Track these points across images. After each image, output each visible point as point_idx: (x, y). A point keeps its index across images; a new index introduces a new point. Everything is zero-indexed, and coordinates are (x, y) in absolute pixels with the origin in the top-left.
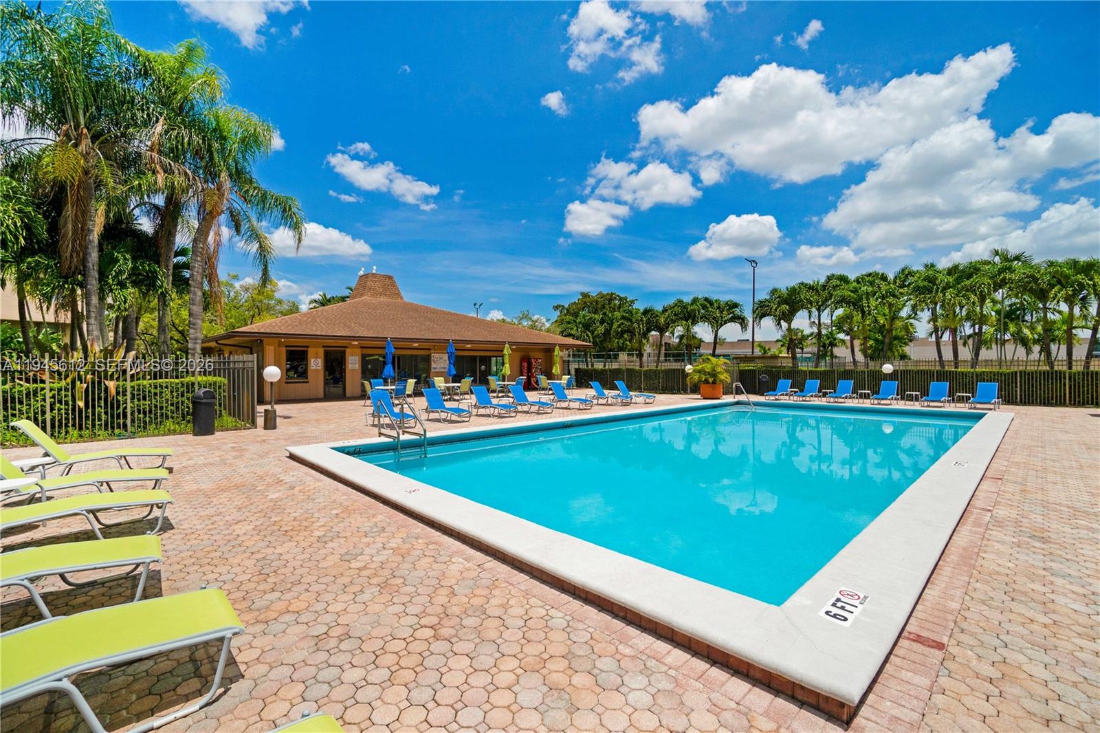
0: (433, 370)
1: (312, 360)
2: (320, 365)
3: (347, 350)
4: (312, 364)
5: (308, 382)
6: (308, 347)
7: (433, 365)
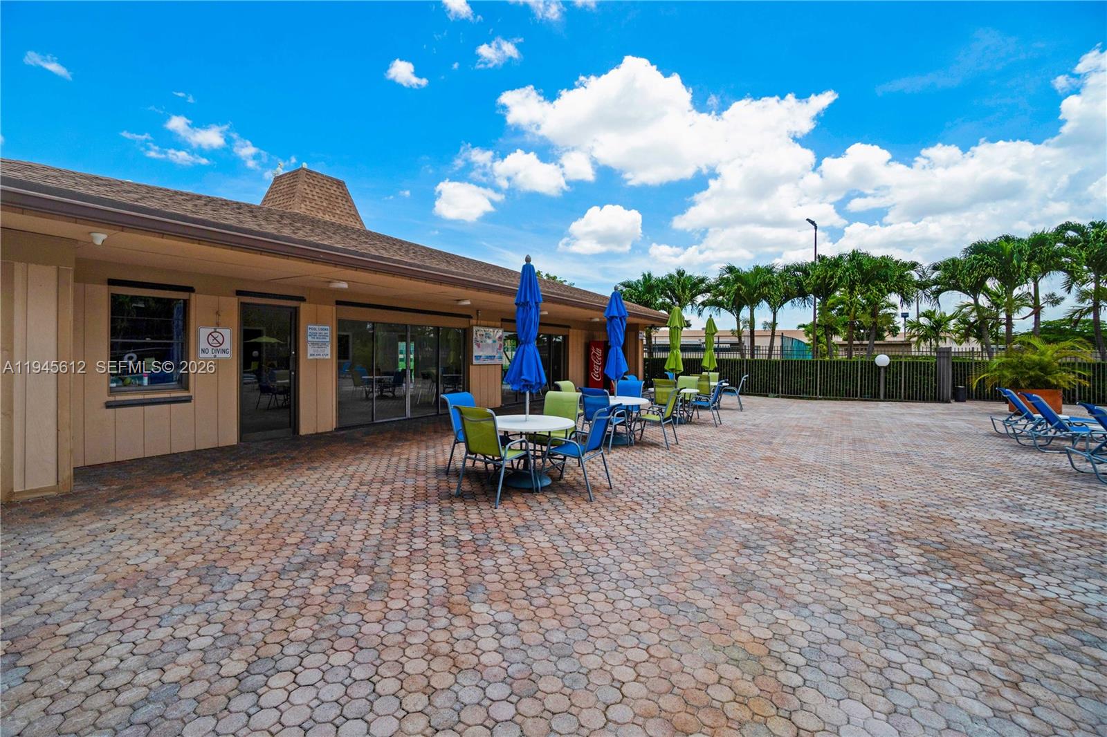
0: (475, 362)
1: (204, 332)
2: (226, 345)
3: (303, 307)
4: (203, 344)
5: (188, 400)
6: (190, 290)
7: (476, 352)
